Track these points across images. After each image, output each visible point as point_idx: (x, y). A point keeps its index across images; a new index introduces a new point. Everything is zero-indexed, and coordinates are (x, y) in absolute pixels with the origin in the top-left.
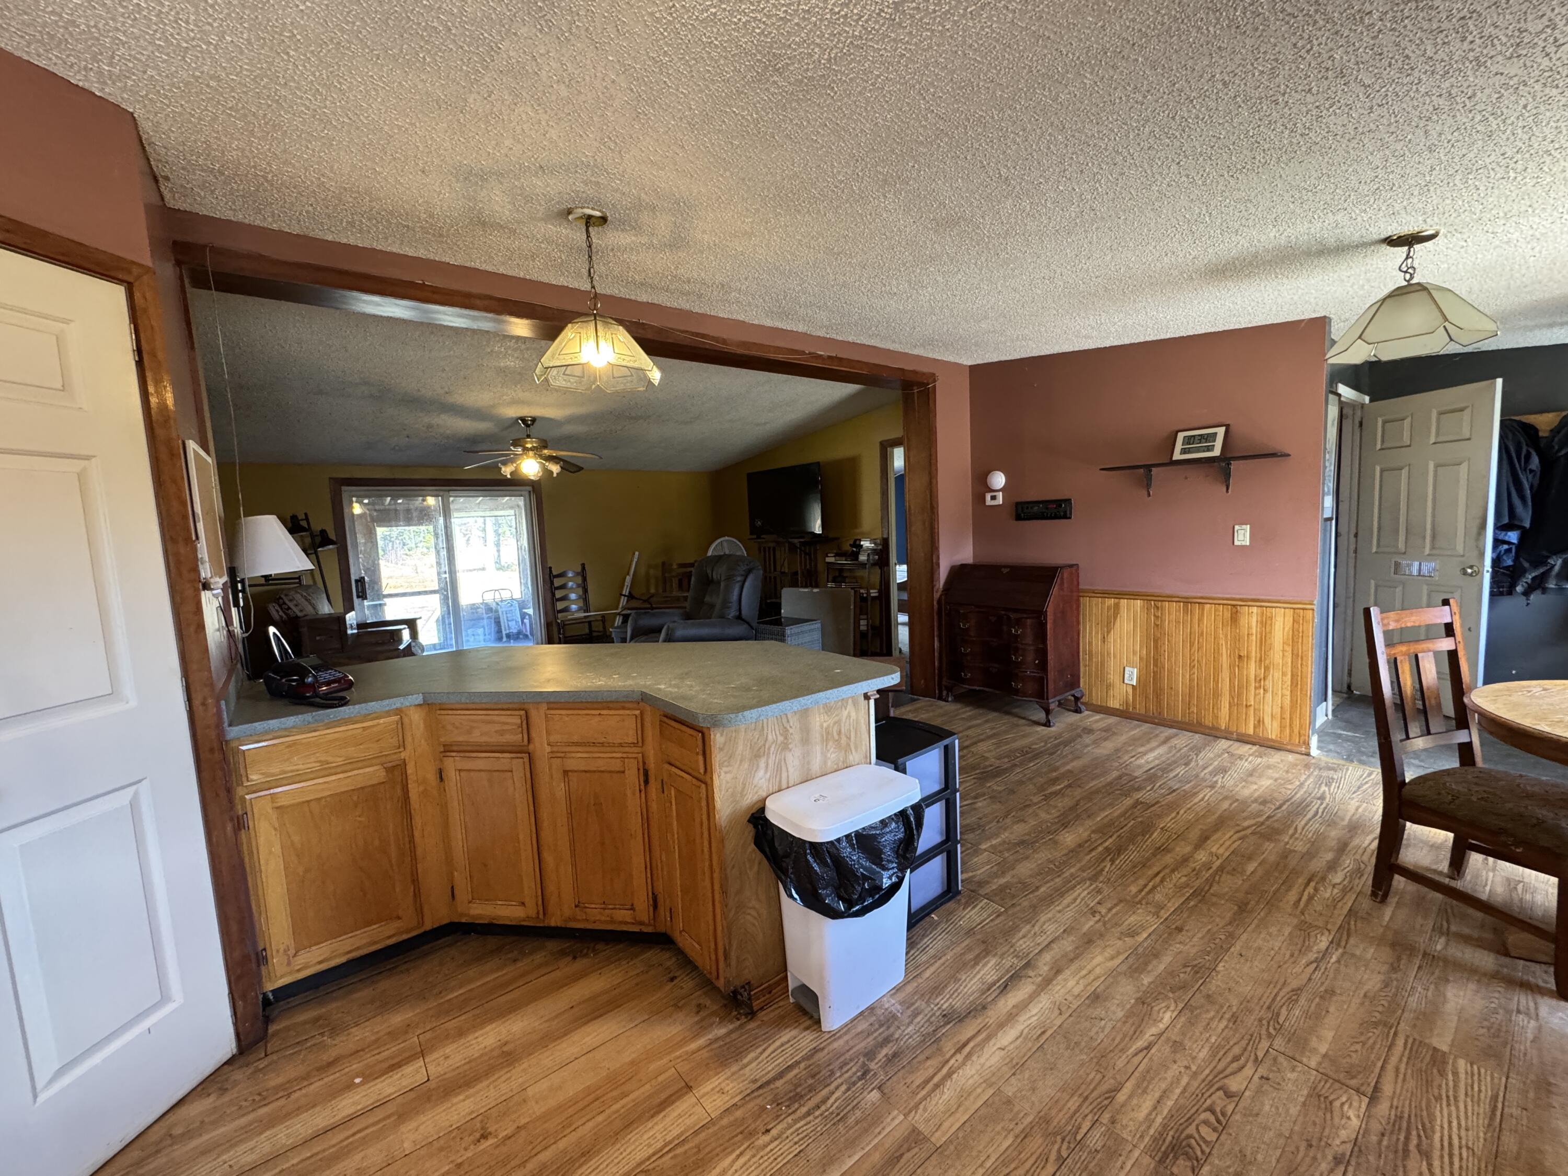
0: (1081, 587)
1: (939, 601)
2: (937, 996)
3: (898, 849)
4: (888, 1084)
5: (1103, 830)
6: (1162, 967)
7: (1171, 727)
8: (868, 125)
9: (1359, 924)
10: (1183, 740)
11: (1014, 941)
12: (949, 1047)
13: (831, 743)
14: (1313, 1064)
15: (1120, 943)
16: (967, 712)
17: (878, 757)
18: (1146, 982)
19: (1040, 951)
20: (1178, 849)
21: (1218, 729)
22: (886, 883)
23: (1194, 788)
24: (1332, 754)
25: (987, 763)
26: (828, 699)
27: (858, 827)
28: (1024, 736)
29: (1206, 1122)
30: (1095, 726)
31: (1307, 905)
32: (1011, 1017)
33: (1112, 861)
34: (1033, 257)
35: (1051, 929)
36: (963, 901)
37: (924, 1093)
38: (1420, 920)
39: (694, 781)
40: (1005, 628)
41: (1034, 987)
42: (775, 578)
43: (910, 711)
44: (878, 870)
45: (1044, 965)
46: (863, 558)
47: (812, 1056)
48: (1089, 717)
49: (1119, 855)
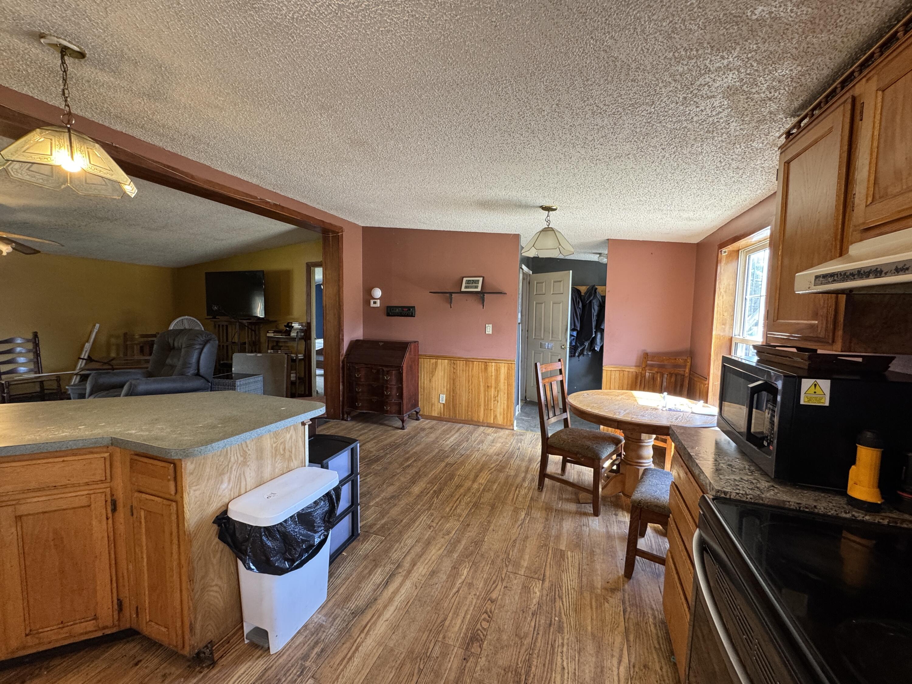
0: (419, 353)
1: (343, 362)
2: (347, 603)
3: (325, 518)
4: (319, 671)
5: (431, 482)
6: (462, 547)
7: (460, 423)
8: (314, 69)
9: (535, 503)
10: (466, 429)
11: (390, 555)
12: (356, 632)
13: (278, 457)
14: (522, 573)
15: (443, 540)
16: (359, 426)
17: (310, 461)
18: (455, 557)
19: (405, 556)
20: (466, 484)
21: (479, 422)
22: (317, 541)
23: (470, 453)
24: (521, 428)
25: (371, 455)
26: (278, 428)
27: (299, 509)
28: (390, 436)
29: (484, 619)
30: (426, 426)
31: (516, 500)
32: (391, 600)
33: (437, 497)
34: (402, 175)
35: (410, 542)
36: (361, 539)
37: (341, 667)
38: (553, 496)
39: (165, 502)
40: (381, 376)
41: (402, 578)
42: (227, 346)
43: (324, 429)
44: (312, 534)
45: (407, 565)
46: (293, 334)
47: (263, 675)
48: (423, 422)
49: (440, 493)
